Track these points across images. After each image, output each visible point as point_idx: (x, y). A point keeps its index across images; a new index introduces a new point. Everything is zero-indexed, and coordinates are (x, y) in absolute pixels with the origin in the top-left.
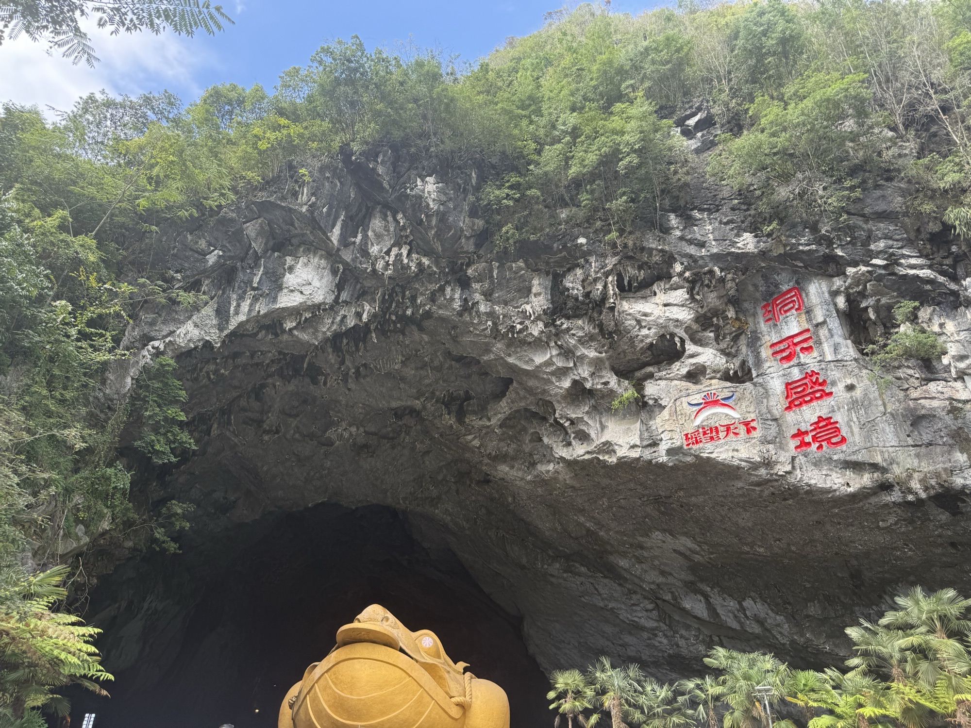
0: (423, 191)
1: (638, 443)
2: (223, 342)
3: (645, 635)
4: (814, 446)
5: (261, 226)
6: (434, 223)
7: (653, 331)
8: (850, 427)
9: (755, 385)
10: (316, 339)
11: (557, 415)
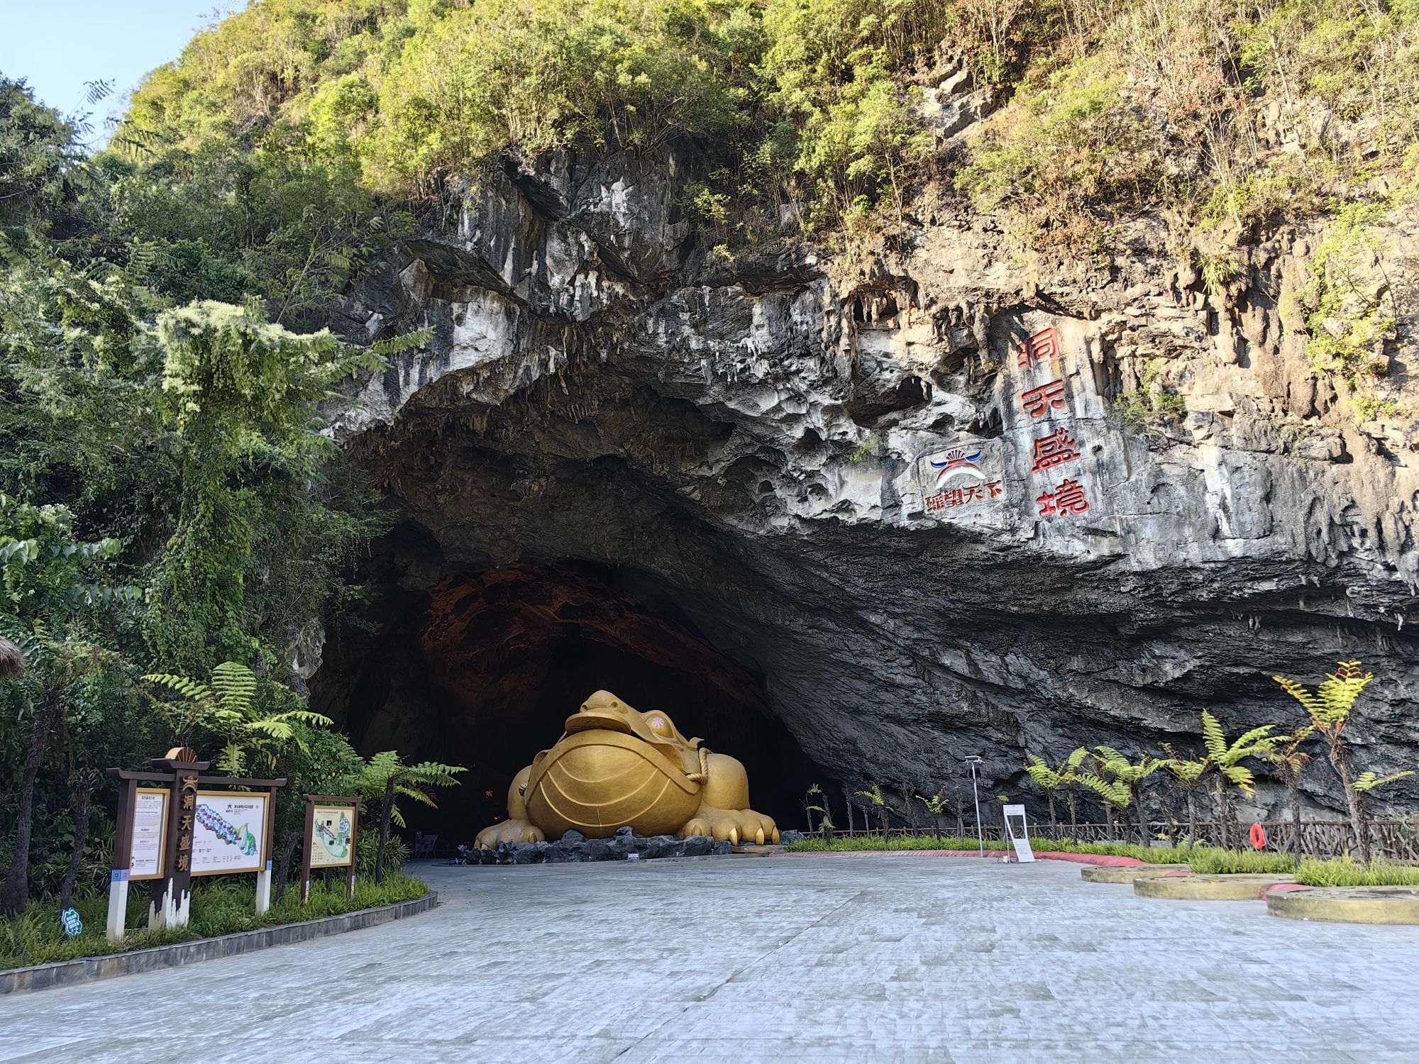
0: (610, 205)
1: (879, 504)
2: (397, 421)
3: (903, 692)
4: (1058, 511)
5: (419, 270)
6: (627, 243)
7: (895, 374)
8: (1094, 492)
9: (1004, 440)
10: (497, 398)
11: (790, 467)
